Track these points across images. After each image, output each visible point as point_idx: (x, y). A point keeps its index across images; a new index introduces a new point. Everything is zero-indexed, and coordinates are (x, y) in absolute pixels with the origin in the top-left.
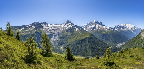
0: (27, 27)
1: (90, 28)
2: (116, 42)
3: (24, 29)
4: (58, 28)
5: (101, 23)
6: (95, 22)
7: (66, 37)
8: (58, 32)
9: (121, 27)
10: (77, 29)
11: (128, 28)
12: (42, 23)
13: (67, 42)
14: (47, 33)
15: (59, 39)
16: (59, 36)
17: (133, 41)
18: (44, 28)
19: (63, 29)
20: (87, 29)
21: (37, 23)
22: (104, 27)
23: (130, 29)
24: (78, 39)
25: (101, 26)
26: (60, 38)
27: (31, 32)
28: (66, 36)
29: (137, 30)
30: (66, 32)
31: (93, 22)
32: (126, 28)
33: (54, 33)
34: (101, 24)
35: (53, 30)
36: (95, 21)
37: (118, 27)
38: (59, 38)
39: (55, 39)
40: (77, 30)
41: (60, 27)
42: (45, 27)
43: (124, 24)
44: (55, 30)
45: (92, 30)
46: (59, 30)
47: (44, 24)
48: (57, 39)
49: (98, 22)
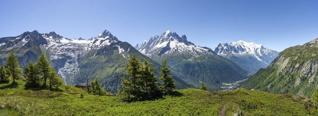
0: (10, 42)
1: (155, 50)
2: (217, 82)
3: (5, 45)
4: (79, 45)
5: (185, 37)
6: (169, 35)
7: (93, 66)
8: (79, 55)
9: (232, 48)
10: (121, 50)
11: (248, 50)
12: (48, 35)
13: (93, 76)
14: (55, 55)
15: (77, 70)
16: (79, 63)
17: (258, 78)
18: (50, 46)
19: (90, 49)
20: (150, 51)
21: (35, 32)
22: (191, 47)
23: (252, 52)
24: (118, 71)
25: (183, 44)
26: (82, 67)
27: (18, 52)
28: (95, 63)
29: (269, 54)
30: (96, 55)
31: (164, 34)
32: (243, 50)
33: (70, 57)
34: (183, 39)
35: (68, 50)
36: (168, 32)
37: (225, 48)
38: (79, 67)
39: (69, 70)
40: (120, 52)
41: (84, 45)
42: (52, 43)
43: (240, 42)
44: (73, 51)
45: (160, 54)
46: (82, 50)
47: (51, 37)
48: (74, 70)
49: (177, 36)
